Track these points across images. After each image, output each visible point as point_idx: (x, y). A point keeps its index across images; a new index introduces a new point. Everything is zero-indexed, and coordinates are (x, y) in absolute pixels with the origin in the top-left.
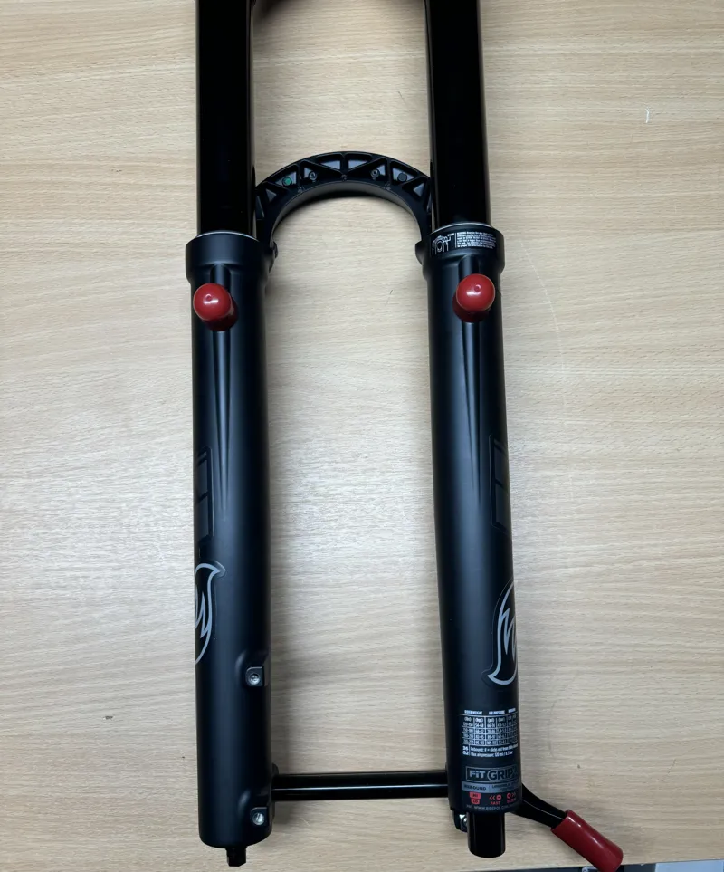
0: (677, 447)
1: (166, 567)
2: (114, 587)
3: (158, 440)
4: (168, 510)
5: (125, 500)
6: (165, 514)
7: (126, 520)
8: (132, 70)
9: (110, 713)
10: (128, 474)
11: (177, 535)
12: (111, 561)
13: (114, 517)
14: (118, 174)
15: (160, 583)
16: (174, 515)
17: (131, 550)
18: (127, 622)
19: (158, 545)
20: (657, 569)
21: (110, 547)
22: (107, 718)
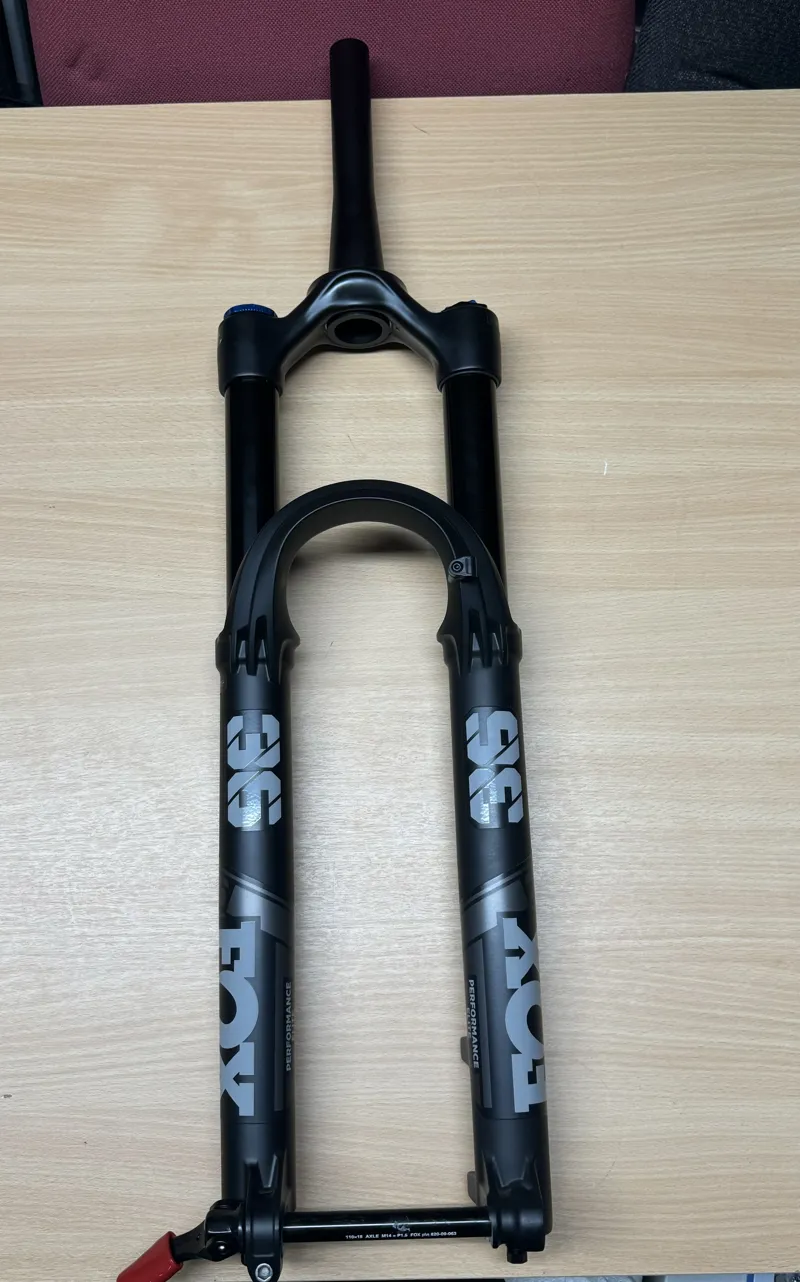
0: (624, 818)
1: (77, 933)
2: (21, 953)
3: (78, 794)
4: (83, 870)
5: (37, 858)
6: (80, 874)
7: (37, 880)
8: (69, 401)
9: (7, 1091)
10: (43, 830)
11: (92, 898)
12: (20, 924)
13: (26, 876)
14: (51, 510)
15: (71, 950)
16: (90, 875)
17: (40, 913)
18: (33, 992)
19: (70, 908)
20: (600, 950)
21: (19, 910)
22: (6, 1096)
